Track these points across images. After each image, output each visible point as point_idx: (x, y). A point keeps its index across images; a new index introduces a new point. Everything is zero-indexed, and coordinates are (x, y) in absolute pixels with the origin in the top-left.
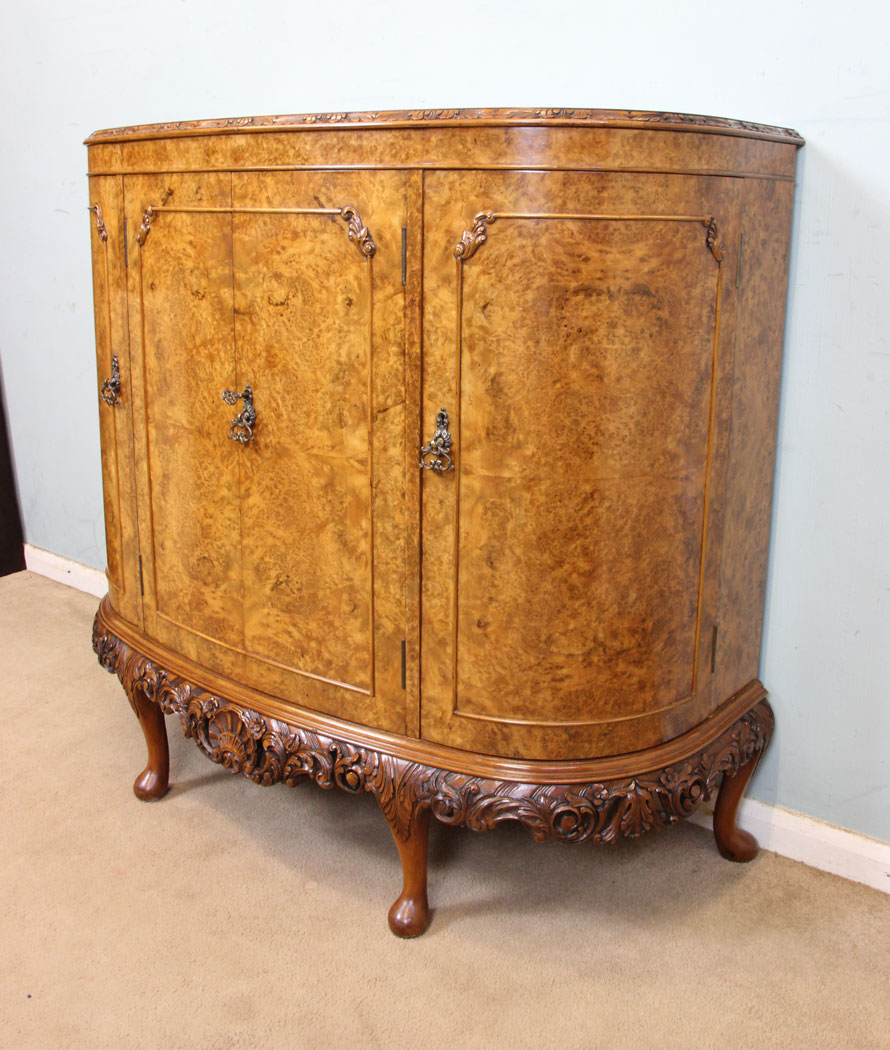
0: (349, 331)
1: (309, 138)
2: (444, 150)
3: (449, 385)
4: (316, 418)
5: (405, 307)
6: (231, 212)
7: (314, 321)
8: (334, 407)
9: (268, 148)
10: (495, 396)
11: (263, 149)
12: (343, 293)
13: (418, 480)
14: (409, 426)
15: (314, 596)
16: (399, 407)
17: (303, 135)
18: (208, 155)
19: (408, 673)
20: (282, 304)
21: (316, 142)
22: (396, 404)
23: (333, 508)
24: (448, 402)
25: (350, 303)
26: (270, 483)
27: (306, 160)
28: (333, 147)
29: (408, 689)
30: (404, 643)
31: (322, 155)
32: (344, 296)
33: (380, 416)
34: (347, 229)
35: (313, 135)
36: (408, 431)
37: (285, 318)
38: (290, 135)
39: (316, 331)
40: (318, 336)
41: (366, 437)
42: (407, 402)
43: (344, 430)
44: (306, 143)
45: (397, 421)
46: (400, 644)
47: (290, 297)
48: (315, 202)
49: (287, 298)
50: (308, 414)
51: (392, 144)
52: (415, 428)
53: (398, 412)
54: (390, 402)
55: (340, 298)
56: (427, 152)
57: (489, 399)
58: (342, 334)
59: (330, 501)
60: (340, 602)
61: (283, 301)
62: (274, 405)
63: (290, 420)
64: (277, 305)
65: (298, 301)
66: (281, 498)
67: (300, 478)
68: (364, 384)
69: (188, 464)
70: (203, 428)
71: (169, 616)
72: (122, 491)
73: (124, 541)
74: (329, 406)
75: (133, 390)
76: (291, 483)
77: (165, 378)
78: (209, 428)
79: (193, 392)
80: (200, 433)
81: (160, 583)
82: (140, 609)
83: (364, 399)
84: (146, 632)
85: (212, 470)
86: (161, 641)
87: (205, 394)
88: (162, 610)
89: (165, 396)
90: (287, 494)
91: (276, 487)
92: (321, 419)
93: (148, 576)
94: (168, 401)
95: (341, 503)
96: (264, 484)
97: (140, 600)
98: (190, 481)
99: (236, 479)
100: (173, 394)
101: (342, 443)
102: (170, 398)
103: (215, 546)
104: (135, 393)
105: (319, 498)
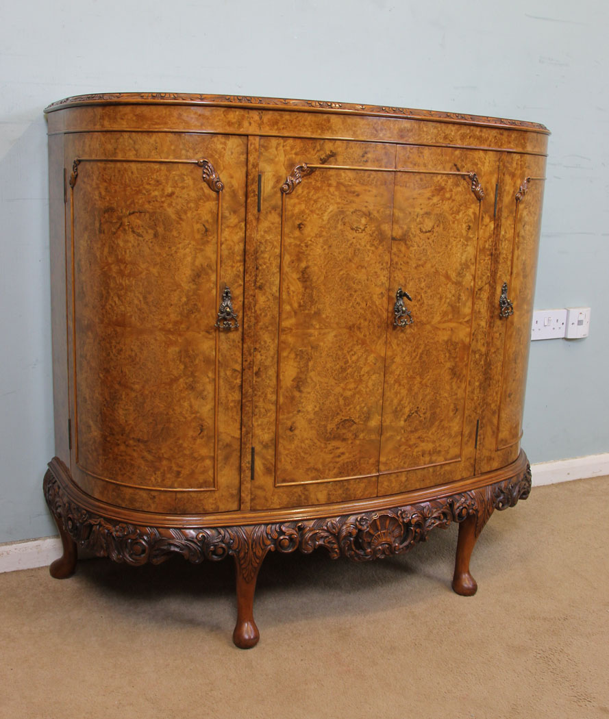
0: (467, 245)
1: (454, 128)
2: (516, 142)
3: (508, 270)
4: (445, 301)
5: (494, 229)
6: (395, 171)
7: (449, 240)
8: (456, 292)
9: (427, 131)
11: (423, 131)
12: (466, 223)
13: (492, 325)
14: (491, 295)
15: (435, 413)
16: (487, 286)
17: (450, 126)
18: (376, 131)
19: (478, 438)
20: (429, 231)
21: (458, 130)
22: (486, 284)
23: (450, 354)
24: (506, 279)
25: (469, 228)
26: (410, 350)
27: (451, 141)
28: (467, 134)
29: (478, 447)
30: (478, 421)
31: (461, 139)
32: (467, 224)
33: (479, 292)
34: (471, 184)
35: (457, 126)
36: (490, 298)
37: (430, 241)
38: (443, 124)
39: (450, 247)
40: (451, 249)
41: (471, 306)
42: (491, 282)
43: (460, 304)
44: (452, 131)
45: (485, 295)
46: (476, 422)
47: (435, 226)
48: (454, 167)
49: (433, 228)
50: (441, 298)
51: (495, 137)
52: (493, 296)
53: (486, 289)
54: (484, 283)
55: (464, 226)
56: (510, 143)
58: (464, 247)
59: (449, 350)
60: (448, 411)
61: (430, 229)
63: (428, 305)
64: (426, 232)
65: (440, 229)
66: (418, 357)
67: (432, 341)
68: (472, 275)
69: (334, 355)
70: (354, 325)
71: (294, 481)
72: (224, 402)
73: (223, 445)
74: (453, 292)
75: (259, 312)
76: (426, 346)
77: (311, 296)
78: (360, 324)
79: (345, 302)
80: (351, 330)
81: (283, 460)
82: (246, 493)
83: (472, 284)
84: (253, 510)
85: (360, 354)
86: (278, 507)
87: (358, 300)
88: (284, 481)
89: (309, 310)
90: (422, 354)
91: (415, 351)
92: (448, 300)
93: (263, 461)
94: (313, 312)
95: (455, 349)
96: (406, 352)
97: (247, 485)
98: (335, 368)
99: (383, 355)
100: (321, 306)
101: (459, 312)
102: (316, 310)
103: (358, 408)
104: (261, 315)
105: (442, 351)
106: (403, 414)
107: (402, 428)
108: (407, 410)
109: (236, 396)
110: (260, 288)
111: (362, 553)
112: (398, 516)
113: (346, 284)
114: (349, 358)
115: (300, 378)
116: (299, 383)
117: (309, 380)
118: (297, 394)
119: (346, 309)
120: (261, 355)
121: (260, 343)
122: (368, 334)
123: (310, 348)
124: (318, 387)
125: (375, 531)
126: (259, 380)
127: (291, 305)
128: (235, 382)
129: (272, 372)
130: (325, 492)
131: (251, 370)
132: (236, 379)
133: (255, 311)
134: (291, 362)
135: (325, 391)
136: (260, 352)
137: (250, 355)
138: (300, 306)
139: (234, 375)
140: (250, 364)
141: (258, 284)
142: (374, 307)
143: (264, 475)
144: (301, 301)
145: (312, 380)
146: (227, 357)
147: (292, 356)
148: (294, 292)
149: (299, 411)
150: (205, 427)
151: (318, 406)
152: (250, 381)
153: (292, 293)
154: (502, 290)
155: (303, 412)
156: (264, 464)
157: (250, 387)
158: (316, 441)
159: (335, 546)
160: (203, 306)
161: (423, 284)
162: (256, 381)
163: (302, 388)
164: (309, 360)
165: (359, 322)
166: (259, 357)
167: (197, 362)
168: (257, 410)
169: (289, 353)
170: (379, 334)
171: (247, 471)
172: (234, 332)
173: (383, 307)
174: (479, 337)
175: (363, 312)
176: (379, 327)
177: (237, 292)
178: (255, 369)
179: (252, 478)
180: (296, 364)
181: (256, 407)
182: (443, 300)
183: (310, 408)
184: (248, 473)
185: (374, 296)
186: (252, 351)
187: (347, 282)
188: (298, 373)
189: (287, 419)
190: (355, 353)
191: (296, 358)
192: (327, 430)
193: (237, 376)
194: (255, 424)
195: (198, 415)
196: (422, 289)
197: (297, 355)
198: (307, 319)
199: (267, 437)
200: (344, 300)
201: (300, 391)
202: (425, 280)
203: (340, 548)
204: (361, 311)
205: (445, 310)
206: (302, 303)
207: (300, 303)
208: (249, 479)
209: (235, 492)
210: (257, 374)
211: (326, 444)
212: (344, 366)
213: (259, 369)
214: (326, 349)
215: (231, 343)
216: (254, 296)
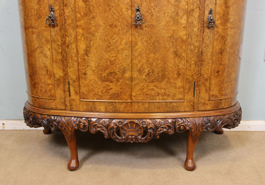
3: (213, 2)
4: (168, 15)
8: (175, 10)
10: (225, 4)
13: (202, 31)
14: (201, 14)
15: (164, 74)
16: (198, 9)
19: (196, 92)
22: (197, 8)
23: (173, 44)
24: (212, 7)
26: (146, 39)
29: (195, 96)
30: (195, 82)
33: (191, 12)
36: (200, 16)
41: (186, 19)
42: (200, 7)
43: (178, 17)
45: (196, 14)
46: (193, 83)
50: (164, 13)
52: (202, 15)
53: (197, 10)
54: (195, 7)
57: (224, 5)
59: (172, 42)
60: (174, 74)
62: (150, 12)
63: (157, 16)
66: (152, 43)
67: (160, 35)
68: (186, 2)
69: (103, 39)
70: (112, 24)
71: (88, 99)
72: (55, 60)
73: (56, 79)
74: (173, 10)
75: (66, 17)
76: (156, 38)
77: (89, 9)
78: (116, 24)
79: (107, 12)
80: (111, 27)
81: (82, 88)
82: (68, 102)
83: (186, 7)
84: (71, 110)
85: (117, 39)
86: (82, 110)
87: (114, 11)
88: (84, 98)
89: (89, 16)
90: (154, 42)
91: (149, 40)
92: (170, 14)
93: (74, 88)
94: (91, 17)
95: (176, 42)
96: (144, 40)
97: (68, 99)
98: (104, 46)
99: (130, 40)
100: (94, 14)
101: (177, 22)
102: (92, 16)
103: (118, 67)
104: (67, 18)
105: (167, 41)
106: (144, 72)
107: (145, 79)
108: (147, 71)
109: (60, 57)
110: (66, 6)
111: (120, 138)
112: (140, 123)
113: (107, 3)
114: (111, 41)
115: (87, 50)
116: (87, 52)
117: (92, 51)
118: (86, 57)
119: (108, 16)
120: (69, 38)
121: (68, 32)
122: (121, 29)
123: (91, 35)
124: (96, 55)
125: (127, 128)
126: (69, 50)
127: (80, 14)
128: (59, 50)
129: (74, 46)
130: (104, 106)
131: (65, 45)
132: (59, 49)
133: (64, 17)
134: (83, 42)
135: (100, 57)
136: (68, 36)
137: (64, 38)
138: (84, 14)
139: (58, 47)
140: (64, 42)
141: (65, 4)
142: (124, 15)
143: (75, 95)
144: (85, 12)
145: (93, 51)
146: (55, 39)
147: (83, 39)
148: (81, 7)
149: (88, 66)
150: (48, 71)
151: (97, 64)
152: (65, 50)
153: (80, 8)
154: (209, 13)
155: (90, 66)
156: (74, 90)
157: (65, 53)
158: (98, 81)
159: (106, 132)
160: (43, 15)
161: (152, 5)
162: (67, 50)
163: (88, 55)
164: (91, 41)
165: (115, 23)
166: (68, 39)
167: (43, 41)
168: (69, 64)
169: (81, 37)
170: (127, 30)
171: (67, 92)
172: (57, 27)
173: (128, 15)
174: (193, 37)
175: (117, 18)
176: (127, 26)
177: (56, 8)
178: (67, 44)
179: (70, 96)
180: (85, 43)
181: (69, 62)
182: (166, 14)
183: (93, 64)
184: (68, 93)
185: (123, 10)
186: (64, 36)
187: (107, 2)
188: (86, 47)
189: (83, 69)
190: (114, 39)
191: (84, 40)
192: (102, 76)
193: (59, 48)
194: (69, 71)
195: (45, 65)
196: (152, 7)
197: (85, 38)
198: (88, 21)
199: (74, 77)
200: (106, 11)
201: (88, 56)
202: (153, 2)
203: (108, 134)
204: (116, 17)
205: (168, 19)
206: (85, 13)
207: (84, 13)
208: (68, 96)
209: (63, 101)
210: (68, 47)
211: (102, 83)
212: (109, 45)
213: (68, 44)
214: (99, 36)
215: (56, 32)
216: (64, 10)
